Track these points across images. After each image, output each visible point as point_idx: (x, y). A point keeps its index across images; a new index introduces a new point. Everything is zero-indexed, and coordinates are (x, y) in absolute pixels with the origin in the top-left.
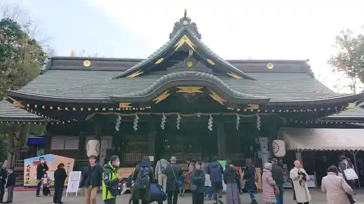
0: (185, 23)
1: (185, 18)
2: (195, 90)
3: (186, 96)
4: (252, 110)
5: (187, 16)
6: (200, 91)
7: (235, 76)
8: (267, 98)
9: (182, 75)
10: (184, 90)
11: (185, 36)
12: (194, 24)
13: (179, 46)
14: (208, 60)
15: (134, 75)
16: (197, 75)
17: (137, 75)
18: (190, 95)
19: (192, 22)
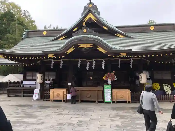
0: (91, 6)
1: (91, 3)
2: (88, 46)
3: (83, 50)
4: (122, 57)
5: (91, 2)
6: (91, 46)
7: (120, 36)
8: (130, 49)
9: (80, 37)
10: (82, 46)
11: (90, 14)
12: (96, 6)
13: (86, 20)
14: (104, 27)
15: (62, 38)
16: (88, 37)
17: (63, 38)
18: (85, 49)
19: (94, 5)
